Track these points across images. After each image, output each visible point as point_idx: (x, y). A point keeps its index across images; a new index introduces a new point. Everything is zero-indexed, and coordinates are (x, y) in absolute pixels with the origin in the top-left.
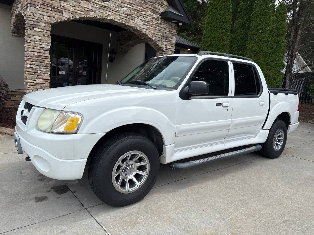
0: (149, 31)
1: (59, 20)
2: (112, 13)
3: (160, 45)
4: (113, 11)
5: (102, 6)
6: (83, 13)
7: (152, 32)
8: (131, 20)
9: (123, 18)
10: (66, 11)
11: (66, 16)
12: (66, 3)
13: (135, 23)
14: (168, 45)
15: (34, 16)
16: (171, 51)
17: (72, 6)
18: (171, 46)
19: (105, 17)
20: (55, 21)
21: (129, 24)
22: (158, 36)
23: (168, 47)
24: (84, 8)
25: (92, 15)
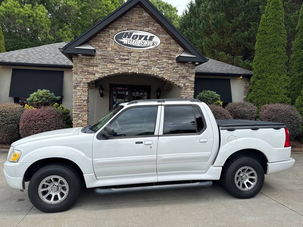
0: (166, 74)
1: (93, 80)
2: (132, 67)
3: (178, 84)
4: (132, 65)
5: (123, 64)
6: (109, 72)
7: (168, 75)
8: (148, 70)
9: (141, 69)
10: (97, 73)
11: (98, 76)
12: (97, 68)
13: (152, 71)
14: (186, 83)
15: (76, 80)
16: (191, 87)
17: (102, 69)
18: (191, 83)
19: (126, 71)
20: (90, 81)
21: (147, 73)
22: (175, 77)
23: (186, 84)
24: (110, 68)
25: (116, 72)
